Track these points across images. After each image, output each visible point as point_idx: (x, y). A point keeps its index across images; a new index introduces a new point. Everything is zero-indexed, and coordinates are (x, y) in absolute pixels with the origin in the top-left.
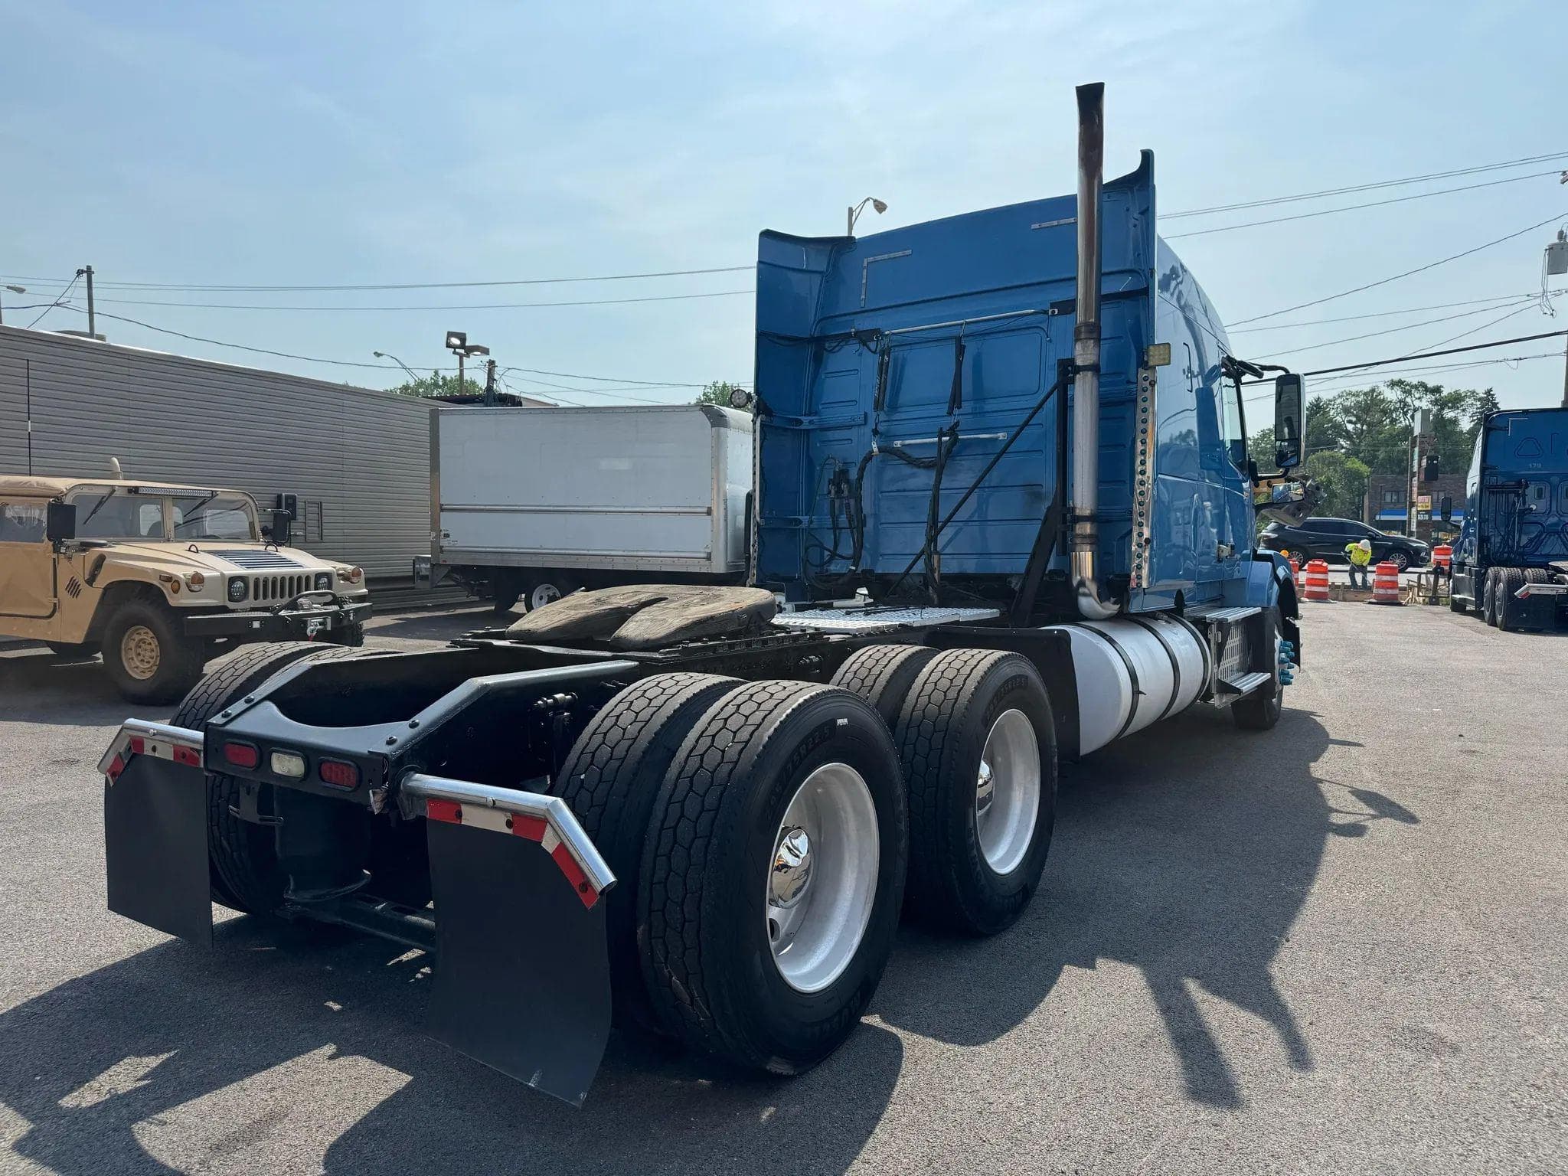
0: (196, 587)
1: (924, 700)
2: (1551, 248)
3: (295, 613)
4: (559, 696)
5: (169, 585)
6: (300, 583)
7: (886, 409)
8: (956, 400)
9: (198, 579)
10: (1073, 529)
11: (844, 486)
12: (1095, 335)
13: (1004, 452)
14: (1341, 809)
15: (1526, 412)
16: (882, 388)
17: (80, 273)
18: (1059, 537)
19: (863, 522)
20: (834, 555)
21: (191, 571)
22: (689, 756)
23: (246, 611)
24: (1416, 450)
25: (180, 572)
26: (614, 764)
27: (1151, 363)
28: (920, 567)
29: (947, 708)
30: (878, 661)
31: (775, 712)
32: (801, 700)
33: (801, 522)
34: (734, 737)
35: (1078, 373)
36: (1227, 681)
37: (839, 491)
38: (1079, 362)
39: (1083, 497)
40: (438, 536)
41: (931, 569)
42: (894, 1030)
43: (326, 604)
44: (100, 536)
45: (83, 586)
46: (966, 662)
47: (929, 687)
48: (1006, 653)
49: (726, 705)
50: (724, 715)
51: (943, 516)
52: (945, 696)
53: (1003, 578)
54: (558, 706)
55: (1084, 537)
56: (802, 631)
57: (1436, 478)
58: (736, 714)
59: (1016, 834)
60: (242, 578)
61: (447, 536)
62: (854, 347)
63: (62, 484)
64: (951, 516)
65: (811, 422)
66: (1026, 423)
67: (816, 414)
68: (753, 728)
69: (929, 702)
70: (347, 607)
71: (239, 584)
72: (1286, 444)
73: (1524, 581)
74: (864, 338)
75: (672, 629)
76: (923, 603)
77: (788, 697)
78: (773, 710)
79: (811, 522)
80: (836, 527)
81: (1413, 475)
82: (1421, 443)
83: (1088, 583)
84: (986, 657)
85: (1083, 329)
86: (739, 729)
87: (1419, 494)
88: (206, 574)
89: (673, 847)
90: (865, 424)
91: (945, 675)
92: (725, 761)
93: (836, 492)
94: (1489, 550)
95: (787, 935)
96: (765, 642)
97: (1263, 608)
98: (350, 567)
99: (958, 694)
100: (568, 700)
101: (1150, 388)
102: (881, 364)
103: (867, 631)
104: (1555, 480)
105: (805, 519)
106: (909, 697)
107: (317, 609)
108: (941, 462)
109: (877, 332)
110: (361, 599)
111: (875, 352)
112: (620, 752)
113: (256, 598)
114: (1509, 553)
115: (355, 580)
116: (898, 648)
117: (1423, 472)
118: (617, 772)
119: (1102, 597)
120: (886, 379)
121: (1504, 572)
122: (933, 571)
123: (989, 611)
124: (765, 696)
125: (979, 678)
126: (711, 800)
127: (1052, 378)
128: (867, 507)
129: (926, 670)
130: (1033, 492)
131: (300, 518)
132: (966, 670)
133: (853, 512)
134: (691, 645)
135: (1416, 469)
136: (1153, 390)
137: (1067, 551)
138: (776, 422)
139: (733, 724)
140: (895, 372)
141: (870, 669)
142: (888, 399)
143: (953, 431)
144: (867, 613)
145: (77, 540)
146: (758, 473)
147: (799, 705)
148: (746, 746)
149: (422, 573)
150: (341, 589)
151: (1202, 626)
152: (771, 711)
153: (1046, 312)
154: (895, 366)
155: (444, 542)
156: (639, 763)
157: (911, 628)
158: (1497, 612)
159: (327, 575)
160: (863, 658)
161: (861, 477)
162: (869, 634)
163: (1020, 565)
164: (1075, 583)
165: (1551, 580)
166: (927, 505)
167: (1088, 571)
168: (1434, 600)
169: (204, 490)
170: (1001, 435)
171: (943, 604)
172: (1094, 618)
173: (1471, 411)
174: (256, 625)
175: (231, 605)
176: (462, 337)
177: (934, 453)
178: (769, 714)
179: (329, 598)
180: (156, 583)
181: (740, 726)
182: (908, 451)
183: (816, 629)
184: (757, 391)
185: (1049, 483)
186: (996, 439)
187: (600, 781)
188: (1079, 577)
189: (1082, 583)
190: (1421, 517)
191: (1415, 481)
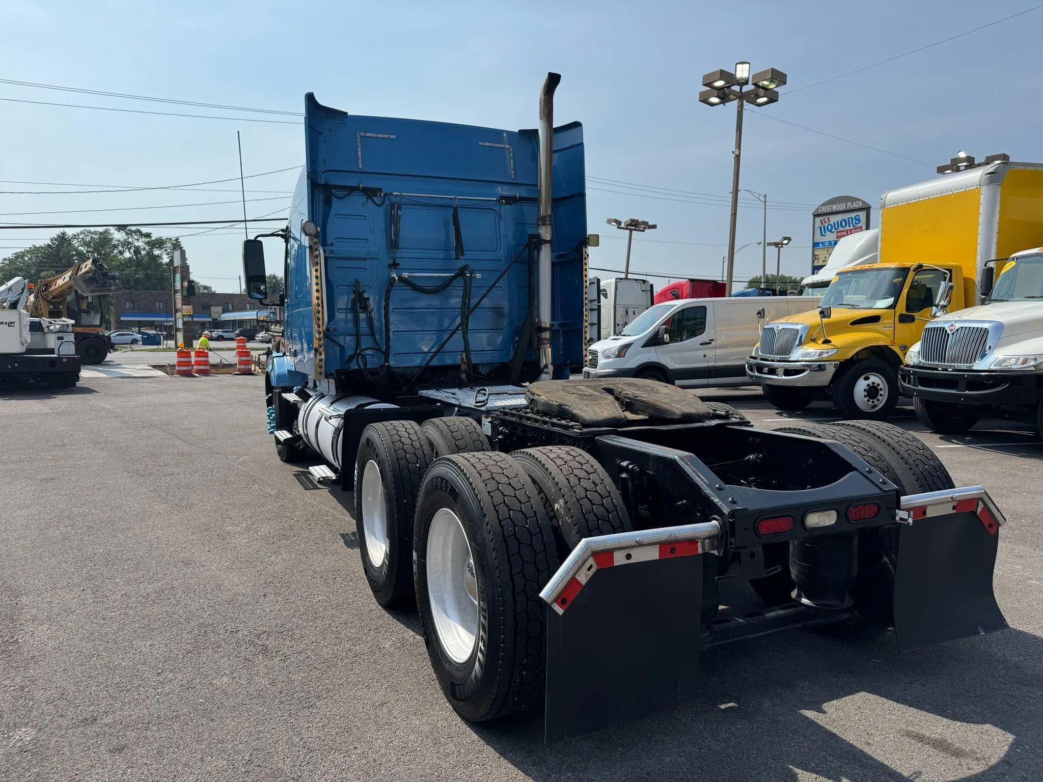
8: (460, 249)
10: (539, 335)
24: (178, 275)
27: (590, 244)
35: (542, 244)
37: (364, 307)
38: (542, 237)
39: (545, 315)
55: (545, 339)
62: (360, 197)
74: (368, 192)
81: (176, 292)
82: (182, 271)
83: (550, 366)
85: (548, 219)
87: (183, 304)
90: (377, 258)
93: (361, 308)
109: (380, 191)
117: (185, 290)
120: (400, 228)
130: (499, 313)
135: (178, 288)
164: (542, 366)
167: (549, 359)
170: (478, 276)
189: (546, 366)
190: (186, 319)
191: (179, 296)
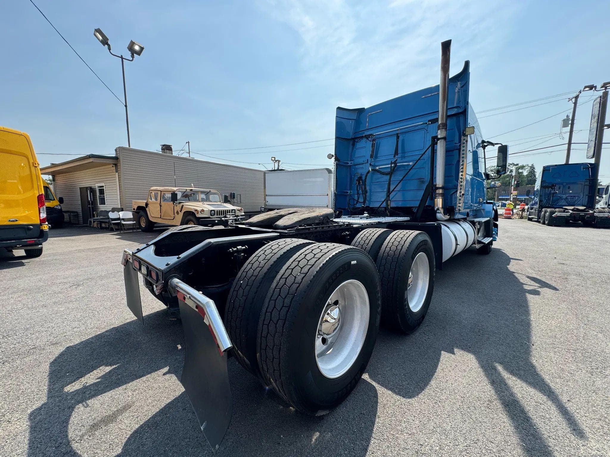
0: (202, 212)
1: (388, 249)
2: (564, 120)
3: (226, 219)
4: (239, 247)
5: (196, 212)
6: (228, 211)
7: (374, 158)
8: (396, 153)
9: (203, 211)
10: (435, 192)
11: (361, 181)
12: (445, 127)
13: (411, 168)
14: (526, 283)
15: (556, 165)
16: (373, 151)
17: (187, 143)
18: (431, 194)
19: (366, 192)
20: (358, 202)
21: (201, 209)
22: (281, 278)
23: (215, 218)
24: (513, 179)
25: (199, 209)
26: (253, 278)
27: (467, 134)
28: (384, 205)
29: (397, 253)
30: (370, 234)
31: (321, 259)
32: (334, 254)
33: (348, 192)
34: (301, 270)
35: (439, 140)
36: (480, 240)
37: (359, 183)
38: (439, 137)
39: (439, 181)
40: (265, 202)
41: (387, 205)
42: (374, 383)
43: (234, 217)
44: (183, 201)
45: (179, 212)
46: (404, 235)
47: (390, 244)
48: (420, 232)
49: (301, 254)
50: (299, 259)
51: (391, 189)
52: (397, 248)
53: (410, 208)
54: (238, 251)
55: (440, 194)
56: (343, 223)
57: (519, 187)
58: (304, 259)
59: (419, 296)
60: (214, 211)
61: (267, 202)
62: (364, 140)
63: (175, 189)
64: (394, 189)
65: (351, 163)
66: (419, 159)
67: (353, 161)
68: (310, 266)
69: (390, 250)
70: (238, 218)
71: (213, 212)
72: (500, 168)
73: (556, 212)
74: (367, 137)
75: (294, 222)
76: (385, 215)
77: (328, 251)
78: (320, 258)
79: (351, 192)
80: (358, 194)
81: (512, 186)
82: (515, 177)
83: (440, 209)
84: (412, 233)
85: (441, 125)
86: (304, 266)
87: (514, 191)
88: (205, 209)
89: (270, 322)
90: (367, 163)
91: (396, 240)
92: (295, 282)
93: (358, 183)
94: (542, 204)
95: (331, 343)
96: (329, 227)
97: (490, 218)
98: (240, 208)
99: (402, 247)
100: (244, 249)
101: (466, 143)
102: (373, 144)
103: (367, 224)
104: (565, 184)
105: (349, 192)
106: (382, 248)
107: (231, 218)
108: (391, 173)
109: (371, 135)
110: (242, 215)
111: (371, 141)
112: (256, 273)
113: (217, 215)
114: (548, 205)
115: (241, 211)
116: (378, 229)
117: (515, 185)
118: (253, 282)
119: (445, 214)
120: (374, 149)
121: (549, 210)
122: (388, 206)
123: (406, 218)
124: (318, 250)
125: (410, 241)
126: (287, 301)
127: (429, 143)
128: (368, 188)
129: (389, 238)
130: (422, 181)
131: (236, 198)
132: (405, 238)
133: (363, 189)
134: (300, 228)
135: (513, 184)
136: (467, 143)
137: (433, 199)
138: (341, 163)
139: (302, 264)
140: (377, 147)
141: (367, 237)
142: (374, 155)
143: (395, 163)
144: (367, 218)
145: (178, 202)
146: (335, 178)
147: (333, 256)
148: (305, 275)
149: (262, 211)
150: (238, 213)
151: (473, 223)
152: (319, 258)
153: (427, 123)
154: (377, 144)
155: (267, 203)
156: (262, 279)
157: (382, 223)
158: (546, 220)
159: (235, 210)
160: (365, 233)
161: (366, 179)
162: (367, 225)
163: (417, 204)
164: (436, 209)
165: (564, 212)
166: (387, 186)
167: (440, 205)
168: (522, 217)
169: (208, 190)
170: (411, 163)
171: (391, 216)
172: (441, 220)
173: (527, 170)
174: (216, 221)
175: (211, 217)
176: (275, 158)
177: (389, 170)
178: (318, 260)
179: (234, 216)
180: (194, 211)
181: (304, 265)
182: (381, 170)
183: (348, 223)
184: (335, 154)
185: (427, 178)
186: (409, 165)
187: (247, 285)
188: (437, 207)
189: (438, 209)
190: (514, 197)
191: (513, 187)
